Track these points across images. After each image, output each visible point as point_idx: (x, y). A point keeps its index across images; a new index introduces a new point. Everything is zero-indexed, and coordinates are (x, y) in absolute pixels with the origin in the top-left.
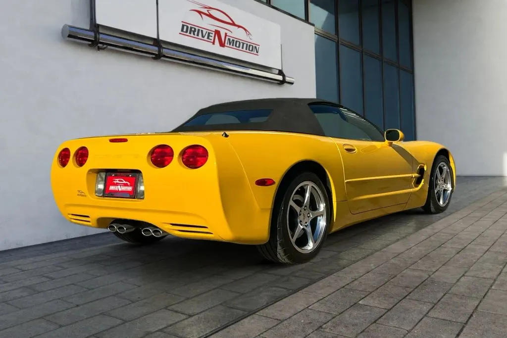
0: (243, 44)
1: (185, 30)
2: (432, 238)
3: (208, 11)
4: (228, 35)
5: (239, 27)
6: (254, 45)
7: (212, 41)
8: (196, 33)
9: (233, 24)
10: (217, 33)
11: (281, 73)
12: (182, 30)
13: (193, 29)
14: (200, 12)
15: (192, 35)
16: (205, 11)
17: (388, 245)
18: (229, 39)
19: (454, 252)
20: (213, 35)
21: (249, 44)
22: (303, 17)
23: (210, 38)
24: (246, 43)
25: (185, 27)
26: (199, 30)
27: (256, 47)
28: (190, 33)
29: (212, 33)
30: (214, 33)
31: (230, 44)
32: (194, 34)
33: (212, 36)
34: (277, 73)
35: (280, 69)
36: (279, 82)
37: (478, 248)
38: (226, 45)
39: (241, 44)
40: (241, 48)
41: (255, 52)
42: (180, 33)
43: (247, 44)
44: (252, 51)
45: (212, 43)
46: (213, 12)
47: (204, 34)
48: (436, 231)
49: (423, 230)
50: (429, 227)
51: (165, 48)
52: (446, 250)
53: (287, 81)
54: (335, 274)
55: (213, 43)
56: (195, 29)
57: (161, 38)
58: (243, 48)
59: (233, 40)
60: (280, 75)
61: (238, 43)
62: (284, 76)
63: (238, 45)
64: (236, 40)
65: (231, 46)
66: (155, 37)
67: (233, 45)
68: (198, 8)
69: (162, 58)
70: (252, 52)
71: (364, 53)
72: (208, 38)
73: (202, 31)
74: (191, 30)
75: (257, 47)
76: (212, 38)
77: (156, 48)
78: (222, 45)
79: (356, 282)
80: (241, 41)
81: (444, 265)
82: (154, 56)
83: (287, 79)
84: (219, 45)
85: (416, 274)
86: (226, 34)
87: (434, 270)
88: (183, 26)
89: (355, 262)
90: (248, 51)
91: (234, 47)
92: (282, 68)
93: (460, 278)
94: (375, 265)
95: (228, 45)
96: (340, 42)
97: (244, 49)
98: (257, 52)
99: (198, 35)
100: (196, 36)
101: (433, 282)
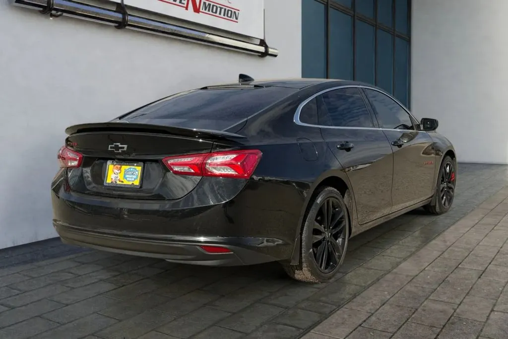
0: (221, 8)
2: (446, 255)
6: (233, 10)
7: (185, 5)
11: (263, 43)
17: (398, 264)
18: (205, 3)
19: (475, 276)
21: (227, 9)
23: (183, 2)
24: (224, 7)
27: (235, 12)
31: (205, 10)
33: (184, 0)
34: (258, 43)
35: (262, 38)
36: (260, 54)
37: (500, 269)
38: (201, 10)
39: (219, 9)
40: (218, 14)
41: (234, 19)
43: (225, 9)
44: (231, 17)
45: (185, 8)
48: (448, 244)
49: (434, 242)
50: (440, 238)
51: (130, 15)
52: (465, 272)
53: (270, 53)
54: (346, 306)
55: (187, 8)
58: (220, 14)
59: (209, 5)
60: (262, 46)
61: (215, 8)
62: (266, 47)
63: (214, 11)
64: (212, 4)
65: (207, 12)
66: (120, 2)
67: (209, 11)
69: (127, 27)
70: (231, 19)
71: (356, 18)
72: (180, 2)
75: (237, 12)
76: (185, 2)
77: (120, 16)
78: (197, 10)
79: (373, 318)
80: (218, 6)
81: (467, 294)
82: (117, 25)
83: (271, 51)
84: (193, 10)
85: (439, 307)
87: (458, 301)
89: (366, 288)
90: (226, 17)
91: (210, 13)
92: (264, 38)
93: (490, 314)
94: (389, 293)
95: (204, 11)
96: (329, 6)
97: (222, 15)
98: (237, 19)
101: (460, 319)
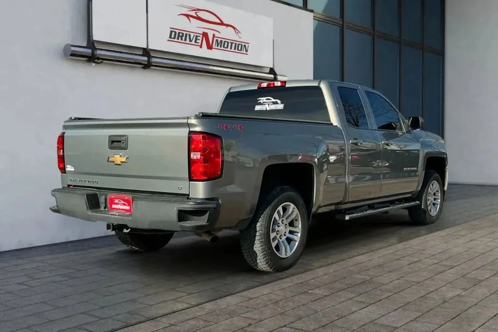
0: (232, 43)
1: (173, 36)
3: (196, 13)
4: (215, 36)
5: (228, 25)
6: (243, 44)
7: (200, 44)
8: (184, 38)
9: (222, 24)
10: (205, 35)
11: (272, 71)
12: (170, 37)
13: (181, 35)
14: (188, 16)
15: (180, 40)
16: (193, 13)
18: (217, 40)
20: (200, 38)
21: (238, 43)
22: (301, 5)
23: (198, 41)
24: (235, 42)
25: (173, 33)
26: (186, 35)
27: (245, 46)
28: (178, 39)
29: (200, 36)
30: (201, 36)
31: (218, 46)
32: (182, 39)
33: (199, 40)
34: (268, 72)
38: (214, 47)
39: (230, 44)
40: (229, 49)
41: (244, 52)
42: (168, 40)
43: (236, 44)
44: (241, 50)
45: (199, 47)
46: (201, 14)
47: (192, 38)
51: (154, 57)
55: (201, 47)
56: (183, 34)
57: (150, 47)
58: (231, 48)
59: (221, 41)
60: (272, 74)
61: (226, 43)
62: (275, 75)
63: (226, 46)
64: (224, 40)
66: (145, 47)
67: (221, 47)
68: (186, 11)
69: (152, 67)
70: (242, 52)
71: (376, 36)
72: (196, 42)
73: (190, 35)
74: (179, 36)
75: (247, 45)
76: (200, 41)
77: (146, 58)
78: (210, 47)
80: (229, 41)
82: (143, 66)
83: (280, 79)
84: (206, 48)
86: (214, 35)
88: (171, 32)
90: (236, 51)
91: (222, 48)
92: (273, 66)
95: (216, 47)
96: (345, 27)
97: (233, 50)
98: (247, 51)
99: (185, 40)
100: (183, 41)
